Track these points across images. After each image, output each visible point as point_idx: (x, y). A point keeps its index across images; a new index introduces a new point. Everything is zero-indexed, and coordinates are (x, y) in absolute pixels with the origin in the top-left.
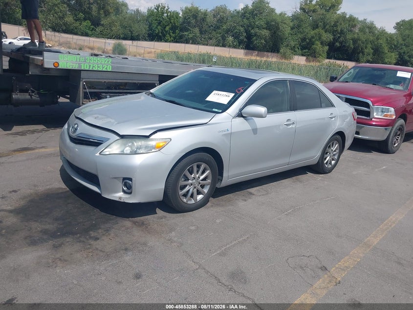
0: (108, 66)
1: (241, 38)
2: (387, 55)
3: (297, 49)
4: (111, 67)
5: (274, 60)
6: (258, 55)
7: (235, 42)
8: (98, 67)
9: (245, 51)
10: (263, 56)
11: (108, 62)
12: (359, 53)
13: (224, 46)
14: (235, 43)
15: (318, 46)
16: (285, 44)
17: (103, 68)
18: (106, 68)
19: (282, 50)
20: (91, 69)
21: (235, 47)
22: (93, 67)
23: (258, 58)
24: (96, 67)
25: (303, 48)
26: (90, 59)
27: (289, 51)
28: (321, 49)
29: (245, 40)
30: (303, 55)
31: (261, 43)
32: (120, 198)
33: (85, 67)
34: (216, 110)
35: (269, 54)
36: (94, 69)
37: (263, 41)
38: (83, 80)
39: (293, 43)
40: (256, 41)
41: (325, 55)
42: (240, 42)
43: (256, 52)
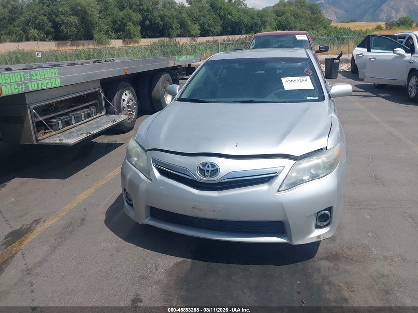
0: (57, 80)
1: (47, 28)
2: (191, 27)
3: (111, 33)
4: (59, 79)
5: (91, 47)
6: (72, 45)
7: (41, 33)
8: (47, 83)
9: (57, 42)
10: (78, 46)
11: (55, 74)
12: (168, 29)
13: (28, 40)
14: (41, 35)
15: (131, 27)
16: (97, 29)
17: (52, 83)
18: (55, 84)
19: (96, 36)
20: (40, 88)
21: (42, 39)
22: (42, 84)
23: (74, 48)
24: (45, 84)
25: (117, 31)
26: (36, 75)
27: (104, 37)
28: (135, 29)
29: (52, 30)
30: (118, 38)
31: (72, 31)
32: (319, 237)
33: (33, 87)
34: (312, 98)
35: (84, 42)
36: (44, 87)
37: (74, 29)
38: (32, 107)
39: (105, 27)
40: (65, 30)
41: (139, 34)
42: (48, 33)
43: (70, 42)
